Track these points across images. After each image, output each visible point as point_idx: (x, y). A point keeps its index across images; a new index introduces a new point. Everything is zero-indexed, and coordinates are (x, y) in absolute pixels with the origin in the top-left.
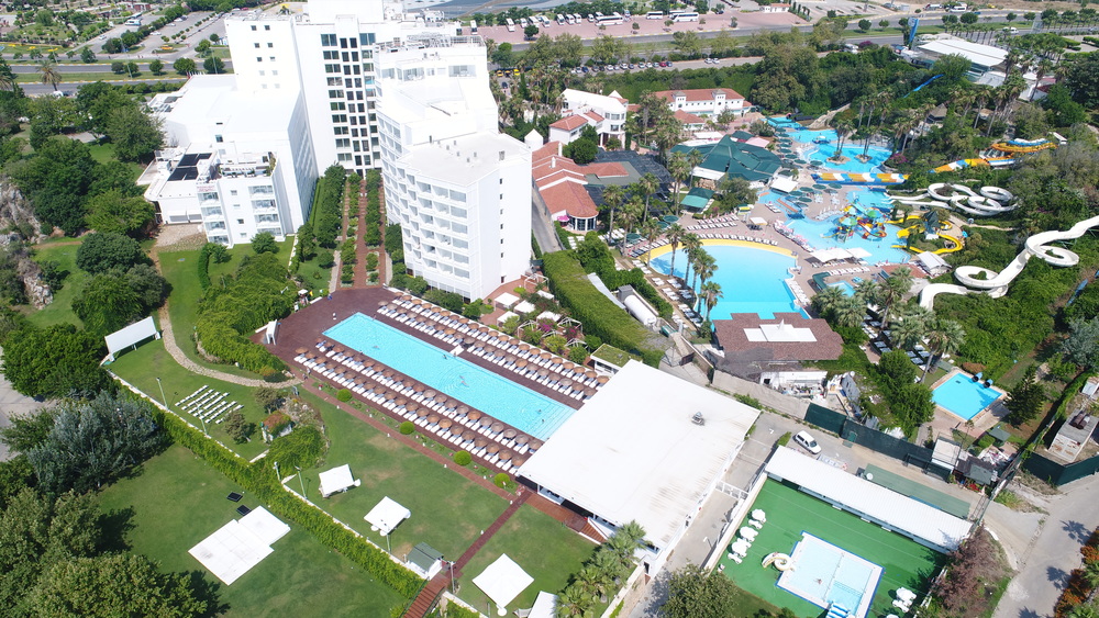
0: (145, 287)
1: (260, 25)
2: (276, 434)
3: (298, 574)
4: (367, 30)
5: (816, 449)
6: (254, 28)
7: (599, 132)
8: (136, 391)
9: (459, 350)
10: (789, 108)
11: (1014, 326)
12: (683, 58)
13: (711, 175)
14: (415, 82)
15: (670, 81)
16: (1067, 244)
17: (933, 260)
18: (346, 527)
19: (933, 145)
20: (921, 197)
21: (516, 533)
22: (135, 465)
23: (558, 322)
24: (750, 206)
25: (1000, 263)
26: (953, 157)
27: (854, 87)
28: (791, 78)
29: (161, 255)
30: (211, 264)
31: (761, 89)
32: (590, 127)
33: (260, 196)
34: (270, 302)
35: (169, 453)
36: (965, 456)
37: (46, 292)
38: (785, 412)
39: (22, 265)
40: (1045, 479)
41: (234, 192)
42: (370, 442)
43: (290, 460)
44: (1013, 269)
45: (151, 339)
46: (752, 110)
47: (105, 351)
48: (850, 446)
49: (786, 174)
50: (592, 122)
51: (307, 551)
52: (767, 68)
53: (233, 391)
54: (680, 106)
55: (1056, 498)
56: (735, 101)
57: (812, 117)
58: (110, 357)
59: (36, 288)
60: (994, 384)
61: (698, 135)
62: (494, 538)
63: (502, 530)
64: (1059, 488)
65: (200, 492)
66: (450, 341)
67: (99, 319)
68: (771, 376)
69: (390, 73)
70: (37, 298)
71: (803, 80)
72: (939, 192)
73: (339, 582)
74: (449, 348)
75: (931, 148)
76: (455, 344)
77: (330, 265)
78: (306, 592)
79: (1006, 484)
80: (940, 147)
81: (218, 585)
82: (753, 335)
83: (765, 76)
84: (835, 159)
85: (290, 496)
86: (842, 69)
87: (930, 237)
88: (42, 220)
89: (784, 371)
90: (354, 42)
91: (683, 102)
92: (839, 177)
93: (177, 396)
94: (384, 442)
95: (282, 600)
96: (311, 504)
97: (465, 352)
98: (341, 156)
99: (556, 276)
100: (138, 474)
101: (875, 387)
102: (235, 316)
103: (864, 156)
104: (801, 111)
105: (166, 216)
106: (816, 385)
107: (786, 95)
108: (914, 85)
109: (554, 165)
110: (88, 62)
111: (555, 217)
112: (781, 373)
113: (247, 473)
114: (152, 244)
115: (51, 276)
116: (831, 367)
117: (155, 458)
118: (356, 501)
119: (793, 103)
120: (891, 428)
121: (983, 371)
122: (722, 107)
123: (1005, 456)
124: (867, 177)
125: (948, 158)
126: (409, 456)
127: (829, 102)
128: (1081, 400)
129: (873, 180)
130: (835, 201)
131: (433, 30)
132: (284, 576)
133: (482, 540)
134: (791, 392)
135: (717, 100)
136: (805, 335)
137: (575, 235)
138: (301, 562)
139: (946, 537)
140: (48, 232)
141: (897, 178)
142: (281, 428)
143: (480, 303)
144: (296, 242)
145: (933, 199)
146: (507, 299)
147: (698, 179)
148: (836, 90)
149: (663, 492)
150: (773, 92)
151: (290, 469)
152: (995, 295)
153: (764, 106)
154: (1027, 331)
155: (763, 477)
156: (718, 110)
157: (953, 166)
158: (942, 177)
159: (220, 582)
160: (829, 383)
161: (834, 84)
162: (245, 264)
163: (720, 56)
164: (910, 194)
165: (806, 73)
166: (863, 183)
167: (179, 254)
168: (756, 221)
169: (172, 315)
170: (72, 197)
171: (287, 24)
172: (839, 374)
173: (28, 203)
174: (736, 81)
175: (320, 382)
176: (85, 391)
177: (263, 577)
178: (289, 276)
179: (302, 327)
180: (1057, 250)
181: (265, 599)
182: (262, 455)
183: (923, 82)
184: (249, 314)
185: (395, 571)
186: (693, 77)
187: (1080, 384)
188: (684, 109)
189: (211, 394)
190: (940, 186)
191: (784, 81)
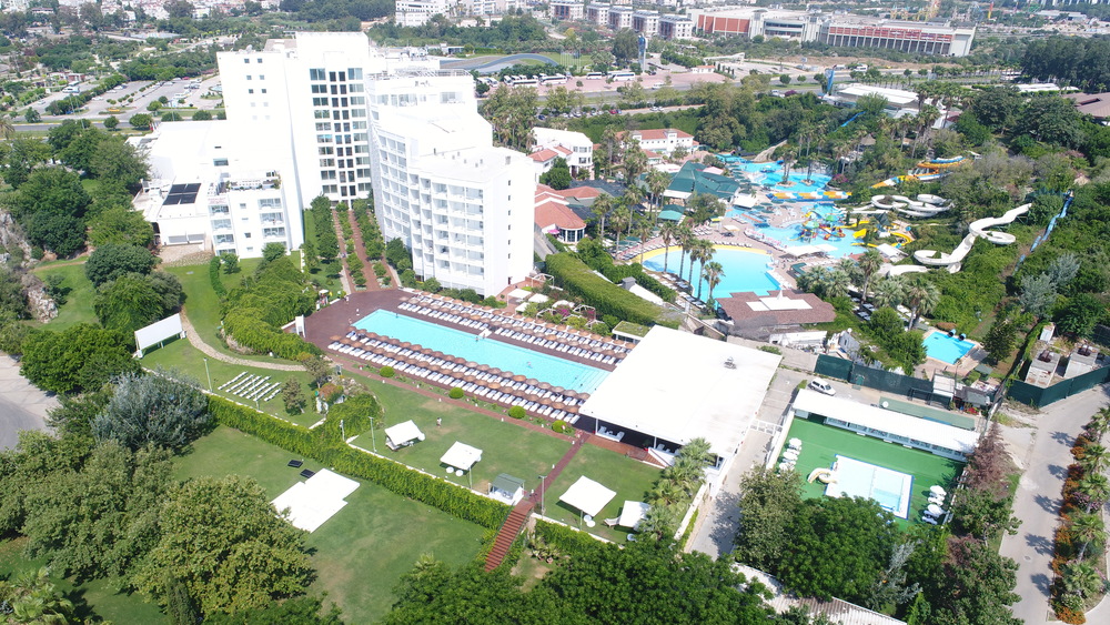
0: (166, 291)
1: (253, 59)
2: (330, 403)
3: (377, 519)
4: (353, 65)
5: (831, 391)
6: (247, 61)
7: (569, 164)
9: (488, 332)
10: (733, 146)
11: (973, 293)
12: (631, 107)
13: (681, 195)
14: (409, 108)
15: (625, 123)
16: (1003, 228)
17: (891, 251)
18: (422, 472)
19: (869, 166)
20: (866, 207)
21: (585, 465)
23: (574, 307)
24: (720, 218)
25: (950, 246)
26: (888, 175)
27: (790, 124)
28: (732, 119)
30: (222, 276)
31: (706, 129)
32: (560, 159)
33: (269, 210)
35: (216, 433)
36: (960, 386)
37: (52, 306)
38: (795, 367)
39: (26, 279)
40: (1027, 402)
41: (243, 205)
42: (424, 406)
44: (962, 251)
45: (177, 337)
46: (700, 149)
48: (859, 389)
49: (745, 193)
50: (562, 155)
51: (380, 501)
52: (711, 111)
53: (274, 375)
55: (1040, 416)
56: (685, 139)
57: (754, 153)
58: (139, 354)
59: (41, 301)
60: (967, 337)
62: (566, 470)
63: (571, 463)
64: (1041, 409)
65: (258, 462)
66: (476, 327)
68: (778, 338)
69: (384, 99)
70: (42, 311)
71: (743, 121)
72: (880, 202)
74: (477, 332)
75: (867, 169)
76: (482, 328)
77: (338, 276)
79: (998, 408)
82: (756, 307)
83: (709, 117)
84: (783, 183)
85: (357, 453)
86: (775, 111)
87: (882, 235)
88: (33, 244)
89: (788, 333)
90: (342, 76)
92: (791, 196)
93: (218, 381)
94: (437, 405)
95: (368, 541)
96: (380, 457)
97: (493, 334)
98: (326, 188)
99: (563, 271)
100: (189, 452)
101: (872, 340)
102: (263, 312)
103: (808, 180)
104: (743, 145)
105: (164, 238)
106: (818, 344)
107: (729, 135)
108: (841, 122)
110: (32, 122)
111: (545, 231)
112: (786, 335)
113: (308, 438)
115: (56, 291)
116: (830, 328)
117: (203, 439)
118: (424, 452)
119: (736, 141)
120: (894, 368)
121: (956, 328)
122: (675, 144)
123: (991, 387)
124: (814, 194)
125: (883, 177)
126: (464, 415)
127: (768, 140)
128: (1042, 344)
129: (821, 197)
130: (793, 213)
131: (419, 64)
132: (364, 522)
133: (556, 472)
135: (670, 139)
136: (801, 304)
138: (378, 511)
139: (962, 444)
140: (39, 256)
141: (842, 195)
142: (335, 398)
144: (302, 255)
145: (877, 208)
146: (520, 294)
147: (668, 198)
148: (772, 130)
150: (718, 132)
151: (354, 429)
152: (953, 270)
153: (710, 145)
154: (984, 296)
155: (791, 414)
156: (671, 148)
157: (889, 182)
158: (879, 191)
159: (302, 531)
160: (829, 342)
161: (769, 125)
162: (261, 269)
163: (664, 105)
164: (857, 206)
165: (745, 114)
166: (812, 200)
167: (186, 268)
168: (730, 228)
172: (836, 333)
173: (18, 227)
174: (683, 123)
175: (359, 364)
177: (343, 525)
179: (333, 322)
180: (995, 233)
181: (351, 541)
182: (320, 423)
183: (848, 118)
184: (275, 310)
185: (479, 502)
186: (644, 121)
187: (1038, 332)
189: (250, 380)
190: (882, 197)
191: (726, 122)
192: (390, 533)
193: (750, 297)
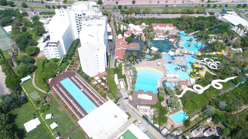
0: (30, 69)
3: (39, 132)
4: (84, 12)
5: (141, 125)
6: (60, 12)
7: (136, 34)
8: (24, 90)
13: (155, 49)
18: (47, 126)
19: (211, 47)
20: (202, 61)
21: (75, 133)
22: (21, 105)
23: (104, 85)
24: (160, 59)
28: (187, 23)
29: (38, 59)
30: (45, 63)
31: (179, 24)
32: (133, 34)
33: (56, 50)
34: (51, 75)
35: (27, 103)
36: (169, 133)
37: (17, 65)
38: (139, 115)
39: (13, 60)
41: (50, 49)
42: (58, 108)
43: (43, 111)
44: (207, 87)
45: (30, 79)
46: (176, 29)
47: (21, 81)
48: (148, 125)
51: (42, 128)
52: (181, 20)
53: (40, 93)
54: (158, 28)
59: (15, 64)
62: (71, 133)
63: (73, 132)
65: (29, 113)
68: (139, 106)
69: (85, 25)
70: (15, 66)
72: (206, 61)
73: (45, 135)
74: (80, 89)
76: (82, 88)
77: (68, 65)
82: (140, 96)
84: (188, 46)
85: (41, 118)
87: (197, 73)
92: (186, 52)
93: (31, 92)
94: (61, 109)
95: (35, 137)
96: (44, 120)
97: (83, 90)
100: (21, 107)
102: (44, 77)
103: (196, 46)
105: (41, 50)
106: (148, 110)
107: (185, 26)
111: (116, 57)
112: (141, 106)
113: (36, 111)
114: (37, 56)
115: (18, 62)
116: (152, 106)
117: (25, 104)
118: (50, 121)
121: (187, 112)
124: (193, 53)
126: (64, 113)
130: (182, 59)
131: (97, 14)
132: (37, 133)
133: (69, 133)
136: (150, 98)
138: (40, 130)
140: (21, 51)
141: (200, 54)
142: (44, 103)
143: (92, 78)
144: (62, 59)
146: (97, 78)
150: (182, 25)
153: (179, 28)
155: (127, 129)
156: (167, 29)
157: (214, 53)
159: (27, 132)
160: (151, 110)
161: (198, 24)
162: (49, 65)
164: (200, 59)
166: (191, 54)
167: (41, 59)
168: (159, 64)
169: (36, 73)
171: (67, 11)
172: (153, 108)
173: (17, 45)
175: (55, 93)
177: (34, 132)
178: (58, 67)
179: (57, 79)
181: (32, 136)
182: (40, 108)
184: (47, 76)
185: (52, 137)
189: (36, 93)
190: (207, 59)
191: (185, 23)
192: (39, 136)
193: (141, 92)
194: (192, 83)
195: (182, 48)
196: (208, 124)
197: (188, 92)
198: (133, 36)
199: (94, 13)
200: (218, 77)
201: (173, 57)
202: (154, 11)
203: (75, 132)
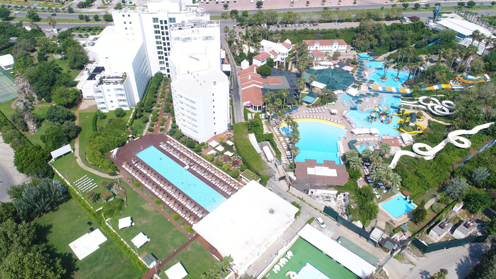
0: (69, 131)
1: (126, 15)
2: (107, 200)
4: (172, 16)
5: (323, 226)
6: (124, 16)
7: (275, 61)
8: (60, 175)
9: (187, 167)
10: (370, 49)
11: (431, 175)
12: (325, 22)
13: (319, 86)
14: (188, 43)
15: (315, 34)
17: (408, 137)
18: (125, 243)
19: (428, 76)
20: (416, 102)
21: (188, 252)
22: (56, 206)
23: (232, 156)
24: (333, 103)
26: (436, 83)
27: (400, 42)
28: (371, 36)
29: (80, 114)
30: (98, 120)
31: (357, 40)
32: (271, 59)
33: (119, 92)
34: (116, 141)
35: (70, 202)
36: (385, 236)
37: (35, 128)
38: (316, 207)
39: (26, 117)
40: (420, 250)
41: (108, 90)
42: (143, 206)
43: (110, 212)
44: (441, 146)
45: (70, 152)
46: (352, 50)
47: (51, 157)
49: (354, 87)
50: (272, 57)
51: (111, 249)
52: (360, 31)
53: (96, 178)
54: (317, 48)
55: (422, 258)
56: (343, 46)
57: (379, 54)
58: (53, 160)
59: (31, 126)
60: (413, 202)
61: (322, 63)
62: (179, 253)
63: (183, 250)
64: (425, 254)
65: (77, 220)
67: (50, 144)
68: (314, 191)
69: (178, 39)
70: (31, 130)
71: (376, 37)
72: (424, 101)
73: (121, 263)
75: (427, 77)
76: (186, 164)
77: (147, 121)
78: (107, 266)
79: (401, 251)
80: (431, 77)
81: (77, 260)
82: (310, 171)
83: (359, 34)
84: (382, 79)
85: (107, 227)
86: (397, 32)
87: (411, 124)
88: (37, 95)
89: (319, 189)
90: (166, 22)
91: (318, 46)
92: (380, 89)
93: (75, 179)
94: (148, 207)
95: (98, 269)
96: (114, 231)
97: (190, 168)
98: (161, 68)
100: (56, 210)
101: (356, 200)
102: (102, 146)
103: (396, 78)
104: (374, 51)
105: (85, 95)
106: (333, 196)
107: (369, 43)
108: (429, 42)
109: (250, 78)
110: (70, 13)
111: (245, 104)
112: (317, 190)
113: (94, 215)
114: (78, 108)
115: (37, 121)
116: (340, 189)
117: (64, 204)
118: (130, 232)
119: (372, 47)
120: (356, 220)
121: (410, 196)
122: (337, 48)
123: (405, 238)
124: (394, 90)
125: (434, 83)
126: (156, 214)
127: (388, 48)
128: (451, 213)
129: (396, 91)
130: (375, 101)
131: (199, 18)
132: (101, 259)
133: (175, 254)
134: (321, 198)
135: (334, 46)
136: (333, 173)
137: (252, 113)
138: (108, 254)
139: (363, 273)
140: (40, 99)
141: (408, 91)
142: (110, 198)
143: (203, 144)
144: (134, 111)
145: (420, 103)
146: (214, 144)
148: (393, 41)
149: (247, 243)
150: (362, 42)
151: (109, 216)
153: (358, 48)
154: (437, 178)
156: (334, 50)
157: (436, 87)
158: (427, 93)
159: (78, 259)
160: (338, 196)
161: (393, 39)
162: (109, 122)
164: (411, 100)
165: (378, 34)
166: (391, 93)
167: (87, 114)
168: (333, 111)
169: (80, 142)
170: (48, 87)
171: (137, 14)
172: (343, 192)
173: (32, 88)
174: (346, 35)
175: (130, 177)
176: (40, 175)
177: (93, 258)
178: (127, 127)
179: (128, 151)
181: (92, 267)
182: (101, 208)
183: (434, 41)
184: (108, 145)
185: (139, 263)
186: (326, 33)
187: (452, 206)
188: (318, 49)
189: (87, 179)
190: (425, 97)
191: (368, 37)
193: (312, 163)
194: (406, 143)
195: (372, 82)
196: (457, 216)
197: (403, 158)
198: (271, 63)
199: (193, 17)
200: (458, 127)
201: (358, 99)
202: (304, 18)
203: (189, 250)
